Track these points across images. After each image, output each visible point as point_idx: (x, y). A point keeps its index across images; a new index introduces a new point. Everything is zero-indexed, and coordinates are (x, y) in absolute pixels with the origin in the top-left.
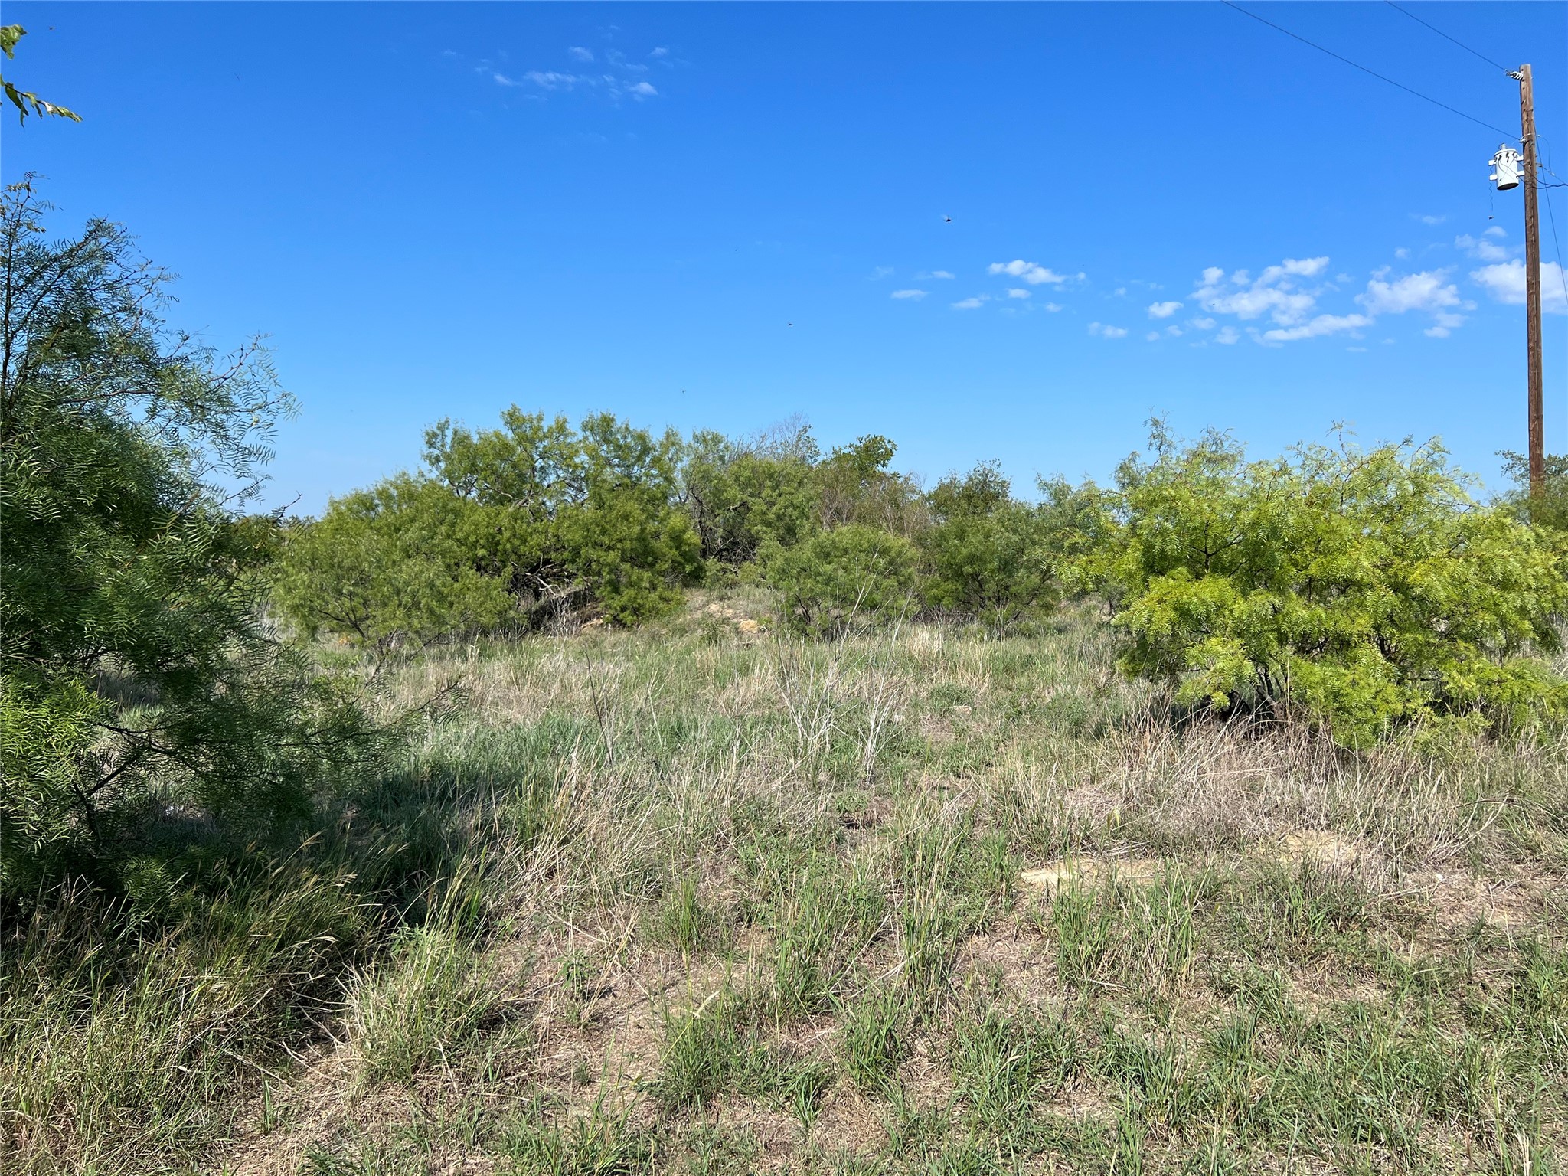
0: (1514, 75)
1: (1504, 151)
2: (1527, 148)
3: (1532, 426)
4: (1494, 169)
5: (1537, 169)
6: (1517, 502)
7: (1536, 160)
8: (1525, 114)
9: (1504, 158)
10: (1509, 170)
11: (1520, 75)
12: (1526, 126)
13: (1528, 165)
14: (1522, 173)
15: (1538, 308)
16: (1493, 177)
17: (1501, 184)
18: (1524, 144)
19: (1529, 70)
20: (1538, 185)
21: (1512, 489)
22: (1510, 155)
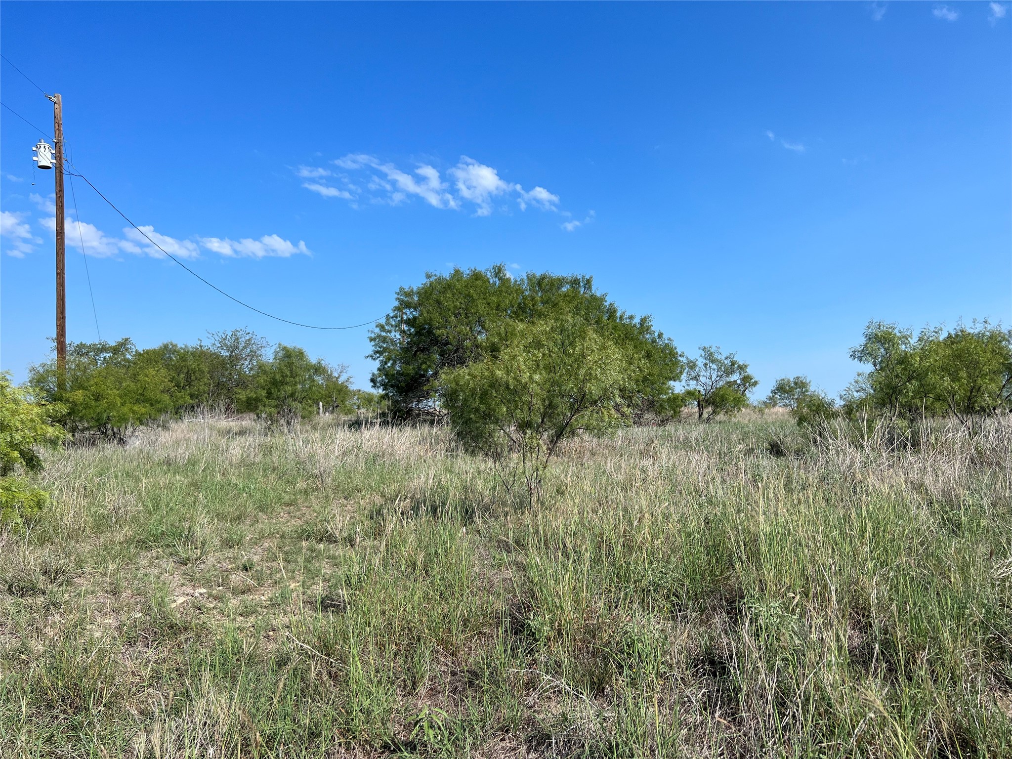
0: (50, 98)
1: (43, 144)
2: (58, 146)
3: (59, 323)
4: (36, 153)
5: (64, 161)
6: (47, 370)
7: (63, 156)
8: (57, 125)
9: (42, 149)
10: (45, 157)
11: (55, 99)
12: (57, 132)
13: (58, 156)
14: (54, 161)
15: (63, 249)
16: (35, 158)
17: (40, 164)
18: (56, 143)
19: (60, 99)
20: (64, 172)
21: (45, 362)
22: (47, 147)
